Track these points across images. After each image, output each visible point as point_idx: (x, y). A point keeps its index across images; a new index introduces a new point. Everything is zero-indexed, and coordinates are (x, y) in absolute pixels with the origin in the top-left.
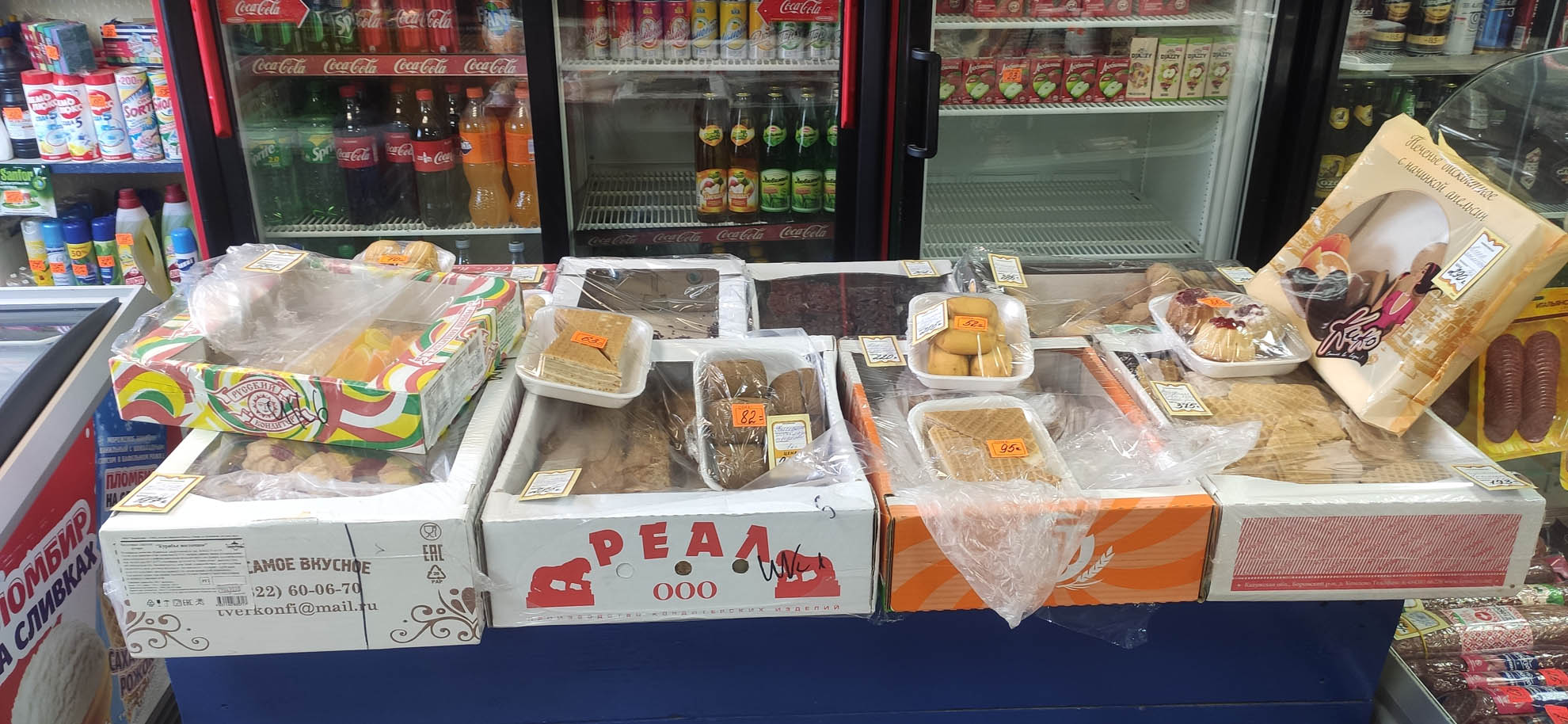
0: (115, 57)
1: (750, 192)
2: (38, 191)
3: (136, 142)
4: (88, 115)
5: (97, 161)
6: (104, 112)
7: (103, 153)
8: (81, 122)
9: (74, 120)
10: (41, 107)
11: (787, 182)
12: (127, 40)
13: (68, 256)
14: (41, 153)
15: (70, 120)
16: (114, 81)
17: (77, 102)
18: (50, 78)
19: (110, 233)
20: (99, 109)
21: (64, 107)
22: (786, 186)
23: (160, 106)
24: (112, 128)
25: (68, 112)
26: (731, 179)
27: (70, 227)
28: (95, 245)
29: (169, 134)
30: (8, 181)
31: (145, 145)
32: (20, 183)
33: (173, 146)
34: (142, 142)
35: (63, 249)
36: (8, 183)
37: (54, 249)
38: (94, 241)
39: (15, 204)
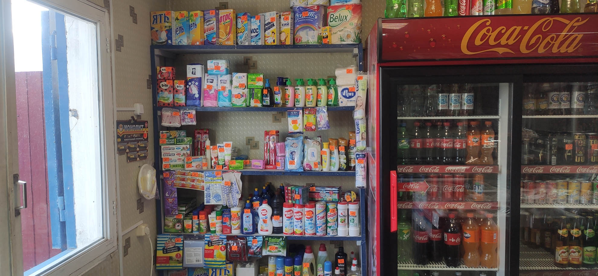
0: (313, 198)
2: (281, 246)
3: (319, 229)
4: (305, 219)
5: (303, 235)
6: (310, 218)
8: (302, 221)
9: (300, 220)
10: (289, 216)
14: (284, 231)
15: (298, 221)
16: (315, 207)
17: (302, 214)
18: (293, 205)
19: (300, 263)
20: (309, 217)
21: (298, 216)
22: (595, 254)
25: (298, 218)
26: (571, 250)
27: (287, 260)
28: (294, 267)
29: (331, 226)
30: (271, 242)
31: (322, 230)
32: (275, 243)
33: (332, 231)
34: (321, 229)
35: (283, 268)
36: (271, 243)
37: (281, 268)
38: (295, 266)
39: (272, 251)
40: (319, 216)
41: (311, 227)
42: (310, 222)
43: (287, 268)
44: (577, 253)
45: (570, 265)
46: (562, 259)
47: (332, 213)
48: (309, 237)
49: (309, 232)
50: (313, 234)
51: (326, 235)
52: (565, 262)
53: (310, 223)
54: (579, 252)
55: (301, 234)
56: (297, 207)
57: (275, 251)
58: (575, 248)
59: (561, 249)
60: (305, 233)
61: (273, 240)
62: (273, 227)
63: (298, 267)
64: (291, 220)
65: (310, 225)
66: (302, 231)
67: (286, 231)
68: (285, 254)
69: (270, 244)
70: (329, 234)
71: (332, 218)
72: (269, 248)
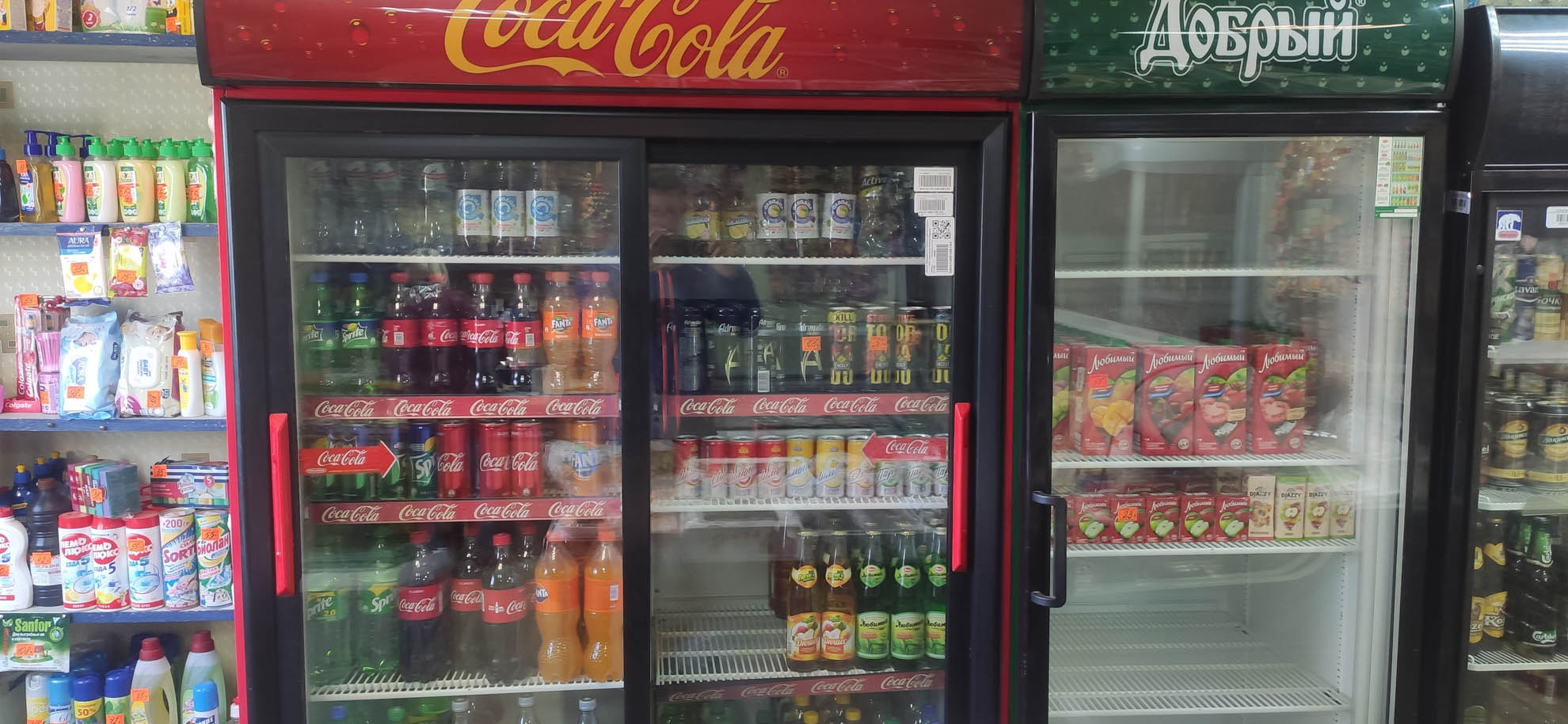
0: (161, 498)
1: (847, 637)
2: (53, 642)
3: (171, 590)
4: (123, 560)
5: (124, 609)
6: (142, 557)
7: (132, 600)
8: (114, 568)
9: (107, 565)
10: (74, 552)
11: (887, 625)
12: (178, 480)
13: (73, 716)
14: (65, 601)
15: (103, 566)
16: (157, 523)
17: (114, 546)
18: (90, 521)
19: (124, 689)
20: (136, 554)
21: (100, 551)
22: (886, 630)
23: (204, 550)
24: (147, 574)
25: (102, 558)
26: (826, 623)
27: (81, 683)
28: (106, 702)
29: (208, 579)
30: (21, 632)
31: (180, 592)
32: (34, 635)
33: (211, 593)
34: (178, 589)
35: (69, 706)
36: (21, 634)
37: (59, 708)
38: (106, 698)
39: (25, 658)
40: (167, 551)
41: (144, 584)
42: (141, 568)
43: (79, 705)
44: (837, 631)
45: (822, 663)
46: (801, 648)
47: (208, 542)
48: (139, 613)
49: (141, 599)
50: (153, 605)
51: (198, 604)
52: (808, 658)
53: (139, 573)
54: (842, 628)
55: (115, 604)
56: (100, 526)
57: (33, 658)
58: (832, 618)
59: (796, 622)
60: (128, 602)
61: (28, 626)
62: (35, 588)
63: (114, 702)
64: (83, 564)
65: (143, 579)
66: (115, 596)
67: (69, 599)
68: (65, 667)
69: (17, 639)
70: (204, 602)
71: (209, 555)
72: (13, 651)
